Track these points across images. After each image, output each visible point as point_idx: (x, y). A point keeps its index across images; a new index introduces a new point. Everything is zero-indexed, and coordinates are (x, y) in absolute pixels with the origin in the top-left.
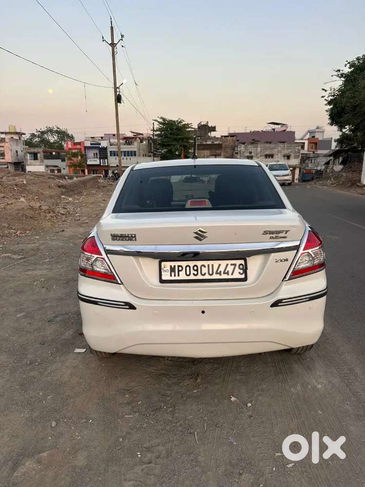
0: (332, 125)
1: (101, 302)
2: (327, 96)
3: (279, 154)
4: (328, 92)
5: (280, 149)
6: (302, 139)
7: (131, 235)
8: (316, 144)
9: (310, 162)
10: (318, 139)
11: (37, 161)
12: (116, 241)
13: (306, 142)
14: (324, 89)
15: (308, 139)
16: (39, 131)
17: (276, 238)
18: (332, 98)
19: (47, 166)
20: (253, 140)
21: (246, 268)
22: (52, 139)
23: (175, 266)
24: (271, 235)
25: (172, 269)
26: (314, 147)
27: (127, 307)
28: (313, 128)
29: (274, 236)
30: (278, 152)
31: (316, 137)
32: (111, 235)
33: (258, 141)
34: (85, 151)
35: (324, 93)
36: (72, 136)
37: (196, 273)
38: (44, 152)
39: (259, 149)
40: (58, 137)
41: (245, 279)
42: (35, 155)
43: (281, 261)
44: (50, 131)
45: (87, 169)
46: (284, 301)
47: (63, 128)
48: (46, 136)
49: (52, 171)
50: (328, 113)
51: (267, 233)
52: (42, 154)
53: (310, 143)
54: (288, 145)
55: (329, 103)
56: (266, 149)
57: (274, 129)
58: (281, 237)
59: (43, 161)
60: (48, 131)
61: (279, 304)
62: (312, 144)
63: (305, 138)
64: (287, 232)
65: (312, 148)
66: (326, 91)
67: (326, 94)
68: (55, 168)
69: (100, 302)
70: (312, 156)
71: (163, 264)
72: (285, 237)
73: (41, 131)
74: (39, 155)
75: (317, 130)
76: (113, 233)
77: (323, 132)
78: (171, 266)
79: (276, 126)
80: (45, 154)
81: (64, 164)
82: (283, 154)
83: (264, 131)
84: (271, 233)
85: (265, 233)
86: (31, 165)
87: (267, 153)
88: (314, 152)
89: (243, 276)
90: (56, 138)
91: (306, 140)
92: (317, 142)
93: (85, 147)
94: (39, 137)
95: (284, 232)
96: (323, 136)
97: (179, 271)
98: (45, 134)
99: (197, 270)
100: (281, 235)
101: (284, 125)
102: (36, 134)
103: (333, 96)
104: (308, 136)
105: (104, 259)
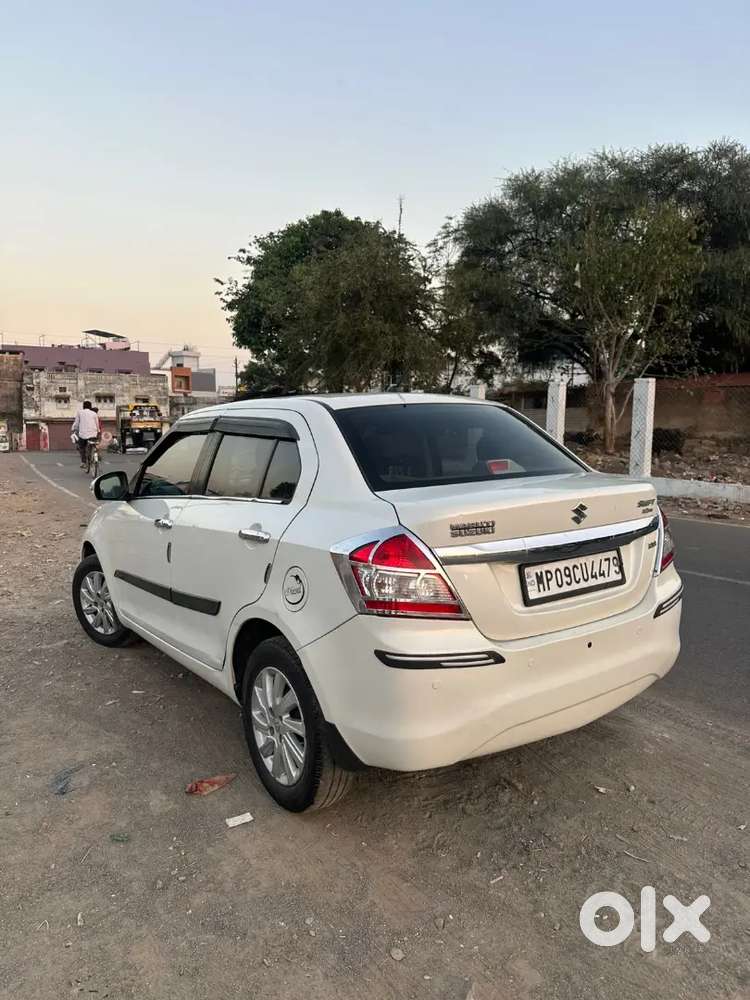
0: (240, 347)
1: (448, 661)
2: (225, 293)
3: (125, 394)
4: (226, 286)
5: (126, 385)
6: (159, 369)
7: (487, 523)
8: (187, 378)
9: (180, 412)
10: (189, 369)
12: (459, 537)
13: (169, 374)
14: (218, 280)
15: (171, 369)
17: (647, 511)
18: (234, 297)
20: (63, 363)
21: (622, 564)
23: (541, 573)
25: (540, 579)
26: (183, 384)
27: (492, 661)
28: (178, 348)
29: (645, 508)
30: (122, 390)
31: (185, 366)
32: (452, 528)
33: (75, 367)
35: (221, 288)
37: (568, 580)
39: (81, 383)
41: (622, 582)
50: (231, 324)
53: (176, 376)
54: (143, 379)
55: (230, 306)
56: (95, 383)
57: (103, 345)
61: (660, 613)
62: (179, 380)
63: (164, 366)
64: (653, 502)
65: (180, 387)
66: (222, 284)
67: (223, 289)
69: (444, 661)
70: (183, 401)
71: (527, 570)
72: (652, 510)
75: (185, 353)
76: (454, 524)
77: (198, 357)
78: (537, 574)
79: (104, 340)
82: (134, 394)
83: (84, 348)
87: (100, 391)
88: (185, 395)
89: (619, 577)
91: (166, 370)
92: (189, 375)
96: (198, 366)
97: (548, 580)
99: (569, 576)
100: (649, 506)
101: (119, 337)
103: (236, 294)
104: (169, 364)
105: (440, 575)
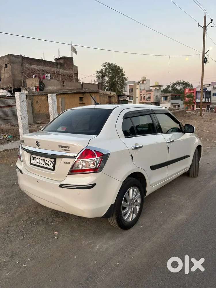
11: (167, 101)
16: (172, 84)
17: (65, 150)
19: (172, 104)
21: (55, 165)
22: (179, 87)
24: (62, 148)
25: (34, 159)
29: (63, 148)
34: (196, 93)
36: (192, 85)
37: (39, 162)
38: (171, 96)
40: (183, 86)
42: (166, 98)
43: (66, 163)
44: (179, 83)
45: (196, 104)
46: (64, 185)
47: (186, 81)
48: (176, 86)
49: (175, 106)
51: (60, 147)
52: (170, 96)
58: (67, 150)
59: (170, 101)
60: (177, 83)
61: (62, 187)
64: (69, 147)
68: (177, 105)
71: (32, 156)
72: (69, 150)
73: (173, 83)
74: (168, 97)
80: (172, 97)
81: (182, 102)
84: (62, 147)
85: (60, 146)
86: (163, 103)
90: (181, 87)
93: (197, 92)
94: (172, 87)
95: (68, 147)
98: (175, 85)
100: (66, 149)
102: (170, 85)
